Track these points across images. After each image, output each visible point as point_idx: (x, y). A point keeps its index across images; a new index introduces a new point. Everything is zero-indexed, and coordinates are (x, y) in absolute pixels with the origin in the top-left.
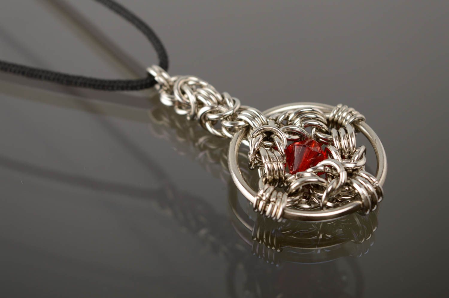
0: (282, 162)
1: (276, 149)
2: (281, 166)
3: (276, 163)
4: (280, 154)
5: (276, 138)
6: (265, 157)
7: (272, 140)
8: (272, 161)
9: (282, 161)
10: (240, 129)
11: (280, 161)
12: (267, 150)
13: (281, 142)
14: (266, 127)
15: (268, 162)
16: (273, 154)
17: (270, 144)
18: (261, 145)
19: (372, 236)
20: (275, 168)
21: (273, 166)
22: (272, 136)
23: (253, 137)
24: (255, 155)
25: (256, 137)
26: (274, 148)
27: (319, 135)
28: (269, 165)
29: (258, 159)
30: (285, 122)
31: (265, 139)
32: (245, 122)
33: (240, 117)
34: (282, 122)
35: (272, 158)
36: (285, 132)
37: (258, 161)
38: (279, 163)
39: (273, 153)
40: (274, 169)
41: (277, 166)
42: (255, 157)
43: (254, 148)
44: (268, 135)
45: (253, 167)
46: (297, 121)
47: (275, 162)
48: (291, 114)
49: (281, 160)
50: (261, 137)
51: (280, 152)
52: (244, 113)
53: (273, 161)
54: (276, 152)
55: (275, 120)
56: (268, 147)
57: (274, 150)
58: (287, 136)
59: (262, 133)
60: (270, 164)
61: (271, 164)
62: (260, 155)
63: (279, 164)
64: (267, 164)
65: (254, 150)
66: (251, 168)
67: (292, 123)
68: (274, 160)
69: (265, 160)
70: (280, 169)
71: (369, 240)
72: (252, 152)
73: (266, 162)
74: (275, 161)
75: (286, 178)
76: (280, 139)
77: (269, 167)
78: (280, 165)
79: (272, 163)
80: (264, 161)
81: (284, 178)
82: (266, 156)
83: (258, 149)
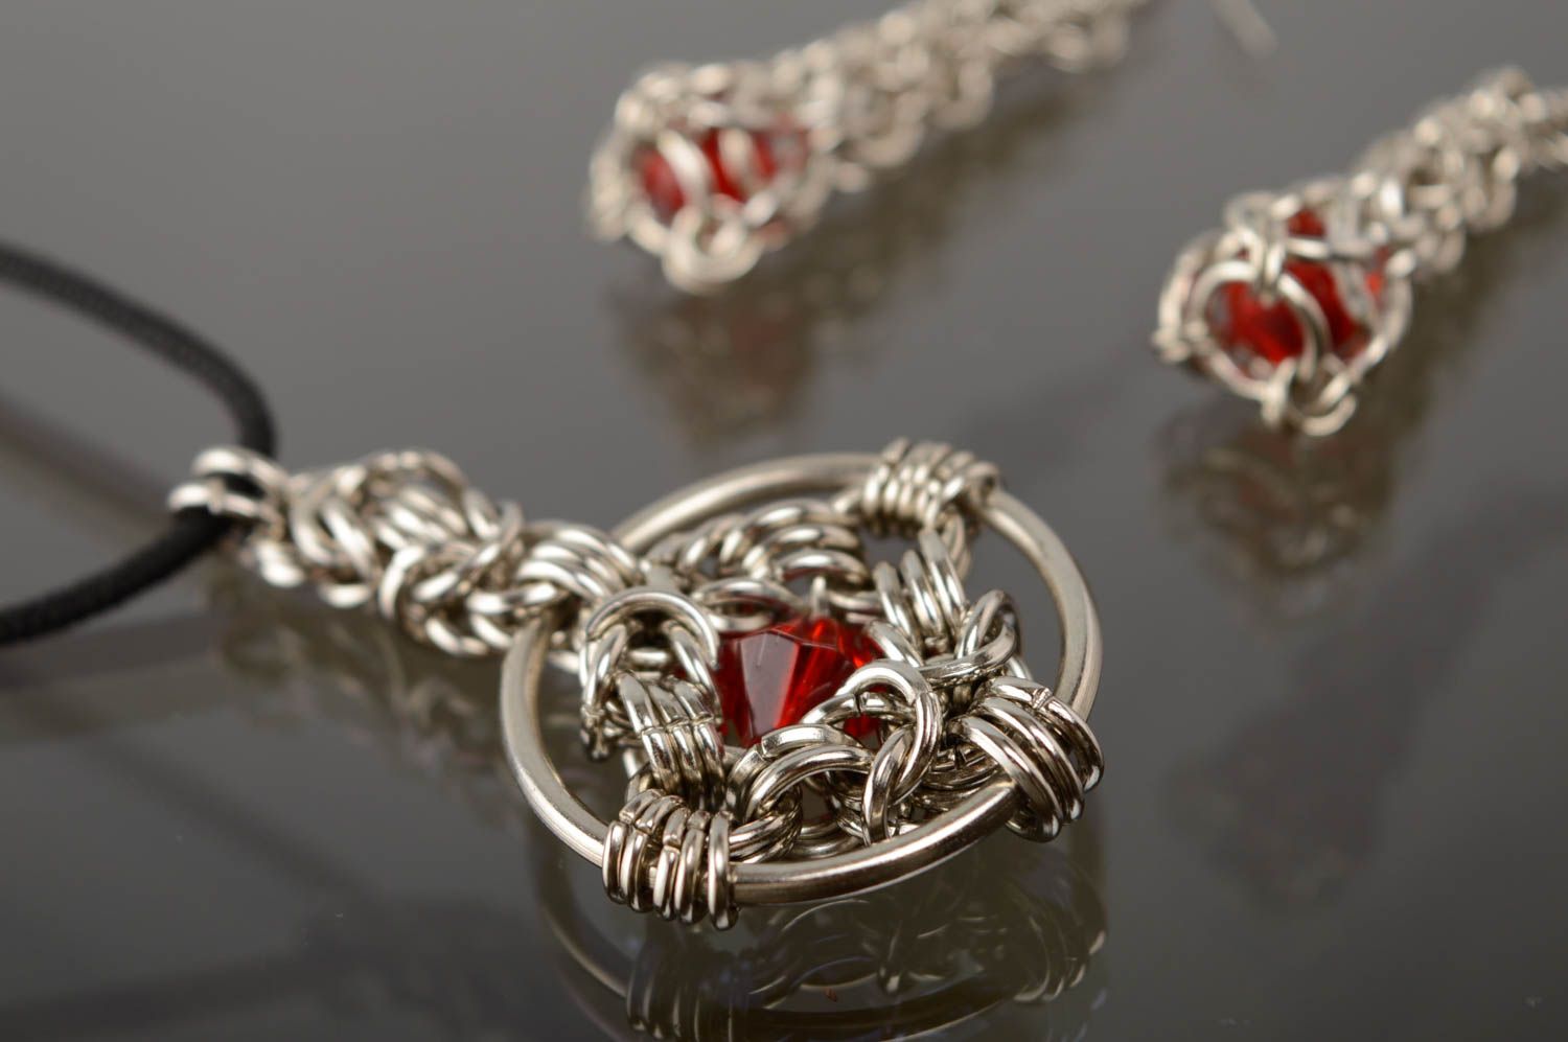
0: (708, 720)
1: (682, 674)
2: (706, 734)
3: (684, 726)
4: (695, 690)
5: (675, 633)
6: (641, 709)
7: (661, 642)
8: (668, 719)
9: (708, 716)
10: (532, 617)
11: (702, 718)
12: (645, 685)
13: (696, 646)
14: (637, 595)
15: (653, 727)
16: (671, 696)
17: (659, 657)
18: (623, 664)
19: (1086, 972)
20: (684, 746)
21: (676, 739)
22: (666, 626)
23: (590, 639)
24: (603, 706)
25: (601, 636)
26: (675, 670)
27: (842, 600)
28: (657, 737)
29: (616, 718)
30: (709, 567)
31: (636, 642)
32: (556, 584)
33: (529, 569)
34: (699, 567)
35: (666, 708)
36: (713, 608)
37: (618, 725)
38: (695, 724)
39: (670, 690)
40: (678, 751)
41: (689, 736)
42: (602, 712)
43: (597, 676)
44: (649, 626)
45: (600, 750)
46: (756, 559)
47: (680, 724)
48: (726, 533)
49: (702, 713)
50: (621, 634)
51: (694, 683)
52: (544, 551)
53: (674, 721)
54: (680, 688)
55: (673, 564)
56: (653, 668)
57: (676, 679)
58: (719, 622)
59: (624, 621)
60: (663, 734)
61: (667, 732)
62: (620, 705)
63: (696, 728)
64: (649, 736)
65: (599, 685)
66: (596, 754)
67: (735, 567)
68: (676, 716)
69: (642, 722)
70: (701, 743)
71: (1080, 983)
72: (589, 694)
73: (646, 728)
74: (680, 720)
75: (728, 769)
76: (693, 633)
77: (661, 745)
78: (701, 733)
79: (669, 728)
80: (637, 726)
81: (721, 772)
82: (644, 705)
83: (613, 681)
